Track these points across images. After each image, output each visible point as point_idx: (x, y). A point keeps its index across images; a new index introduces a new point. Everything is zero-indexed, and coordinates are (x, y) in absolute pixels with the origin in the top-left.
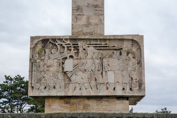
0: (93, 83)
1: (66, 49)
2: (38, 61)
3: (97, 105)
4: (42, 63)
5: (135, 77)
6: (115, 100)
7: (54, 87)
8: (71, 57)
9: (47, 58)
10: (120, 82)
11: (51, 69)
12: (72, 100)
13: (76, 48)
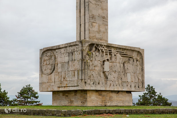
0: (120, 81)
1: (105, 53)
2: (89, 61)
3: (117, 97)
4: (91, 63)
5: (140, 78)
6: (126, 93)
7: (99, 83)
8: (108, 60)
9: (94, 59)
10: (134, 81)
11: (96, 68)
12: (103, 93)
13: (110, 54)
